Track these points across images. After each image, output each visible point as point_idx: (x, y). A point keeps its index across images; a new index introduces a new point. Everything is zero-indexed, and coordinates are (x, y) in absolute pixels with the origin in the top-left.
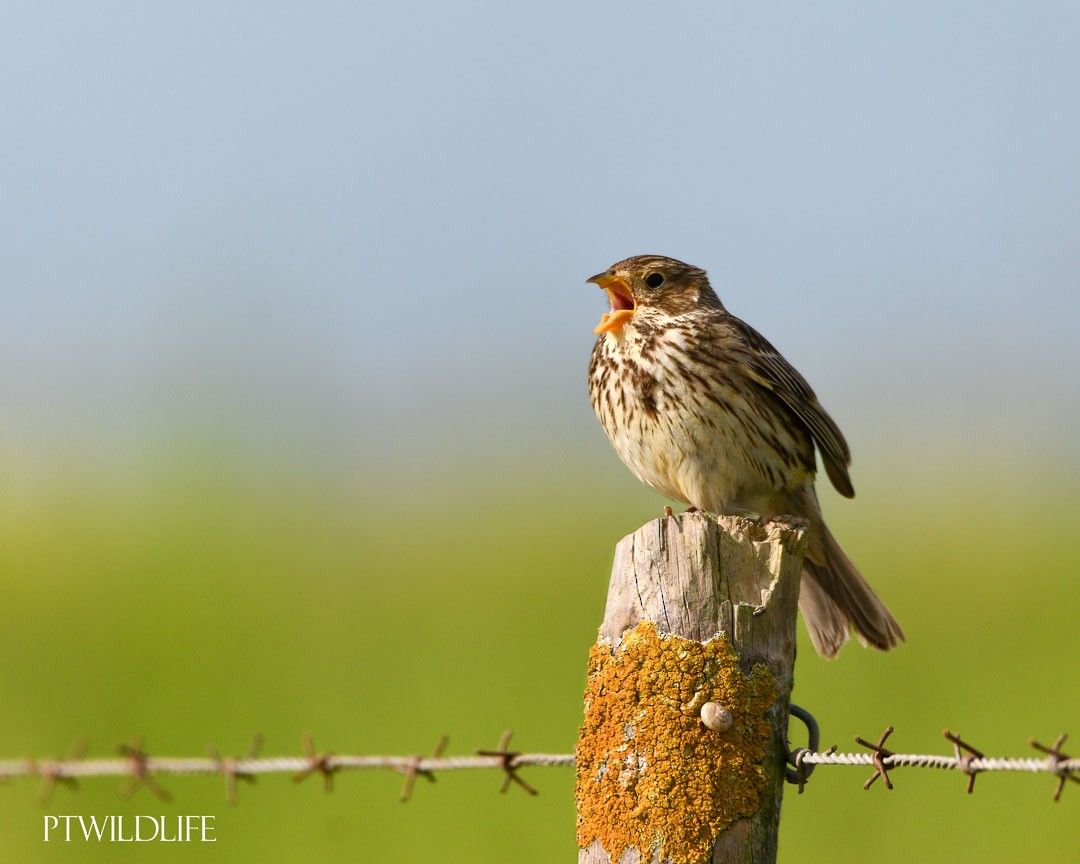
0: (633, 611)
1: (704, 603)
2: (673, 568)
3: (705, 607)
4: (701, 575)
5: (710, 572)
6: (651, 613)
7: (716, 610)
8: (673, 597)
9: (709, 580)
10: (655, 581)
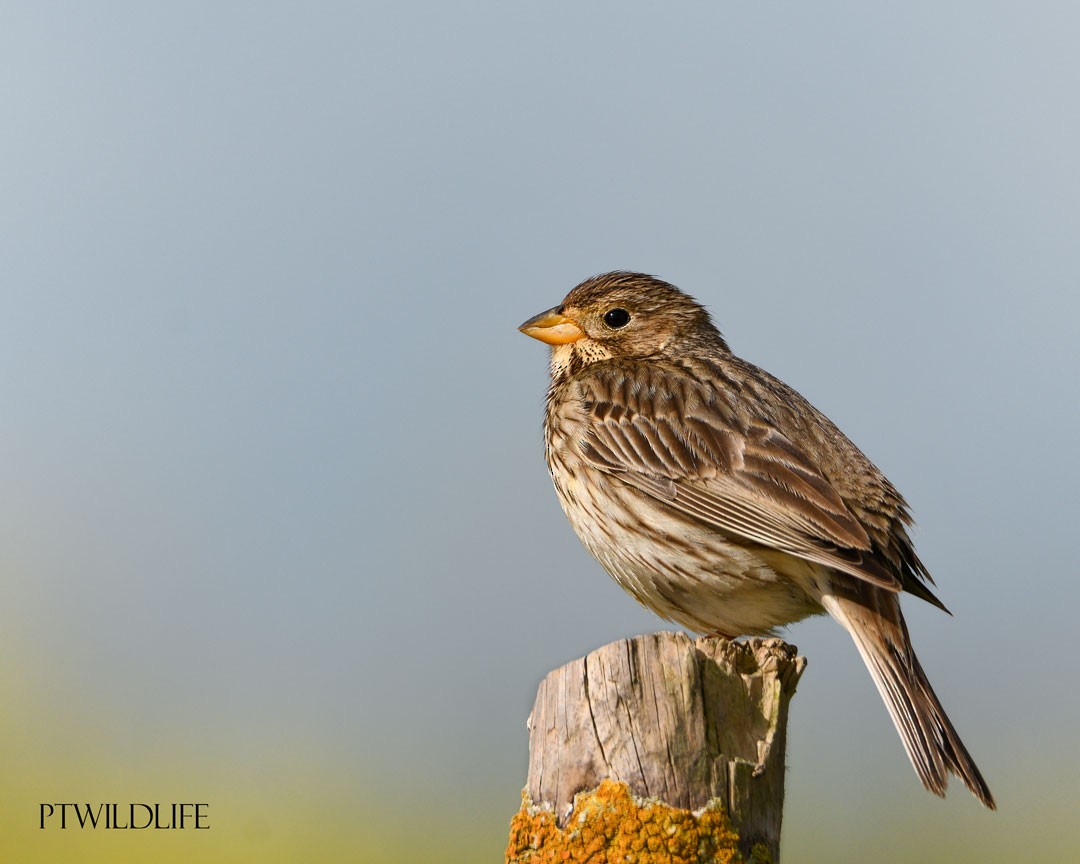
0: (591, 766)
1: (694, 757)
2: (649, 708)
3: (696, 763)
4: (688, 719)
5: (700, 715)
6: (618, 770)
7: (709, 768)
8: (652, 748)
9: (700, 727)
10: (623, 724)
